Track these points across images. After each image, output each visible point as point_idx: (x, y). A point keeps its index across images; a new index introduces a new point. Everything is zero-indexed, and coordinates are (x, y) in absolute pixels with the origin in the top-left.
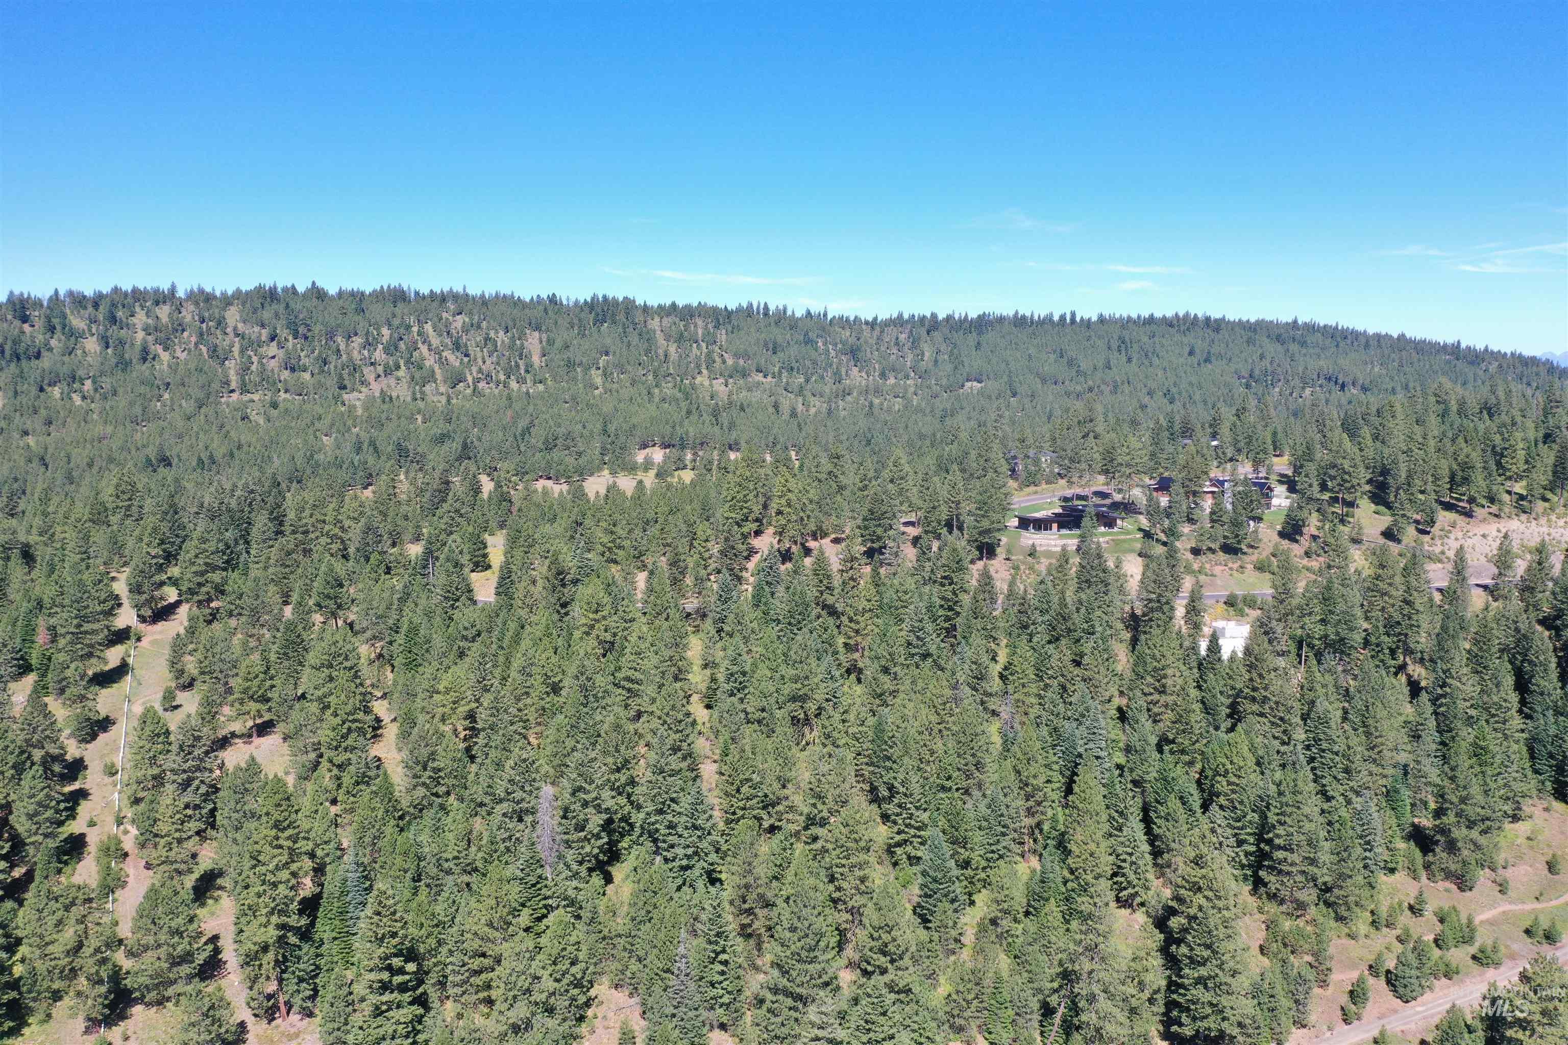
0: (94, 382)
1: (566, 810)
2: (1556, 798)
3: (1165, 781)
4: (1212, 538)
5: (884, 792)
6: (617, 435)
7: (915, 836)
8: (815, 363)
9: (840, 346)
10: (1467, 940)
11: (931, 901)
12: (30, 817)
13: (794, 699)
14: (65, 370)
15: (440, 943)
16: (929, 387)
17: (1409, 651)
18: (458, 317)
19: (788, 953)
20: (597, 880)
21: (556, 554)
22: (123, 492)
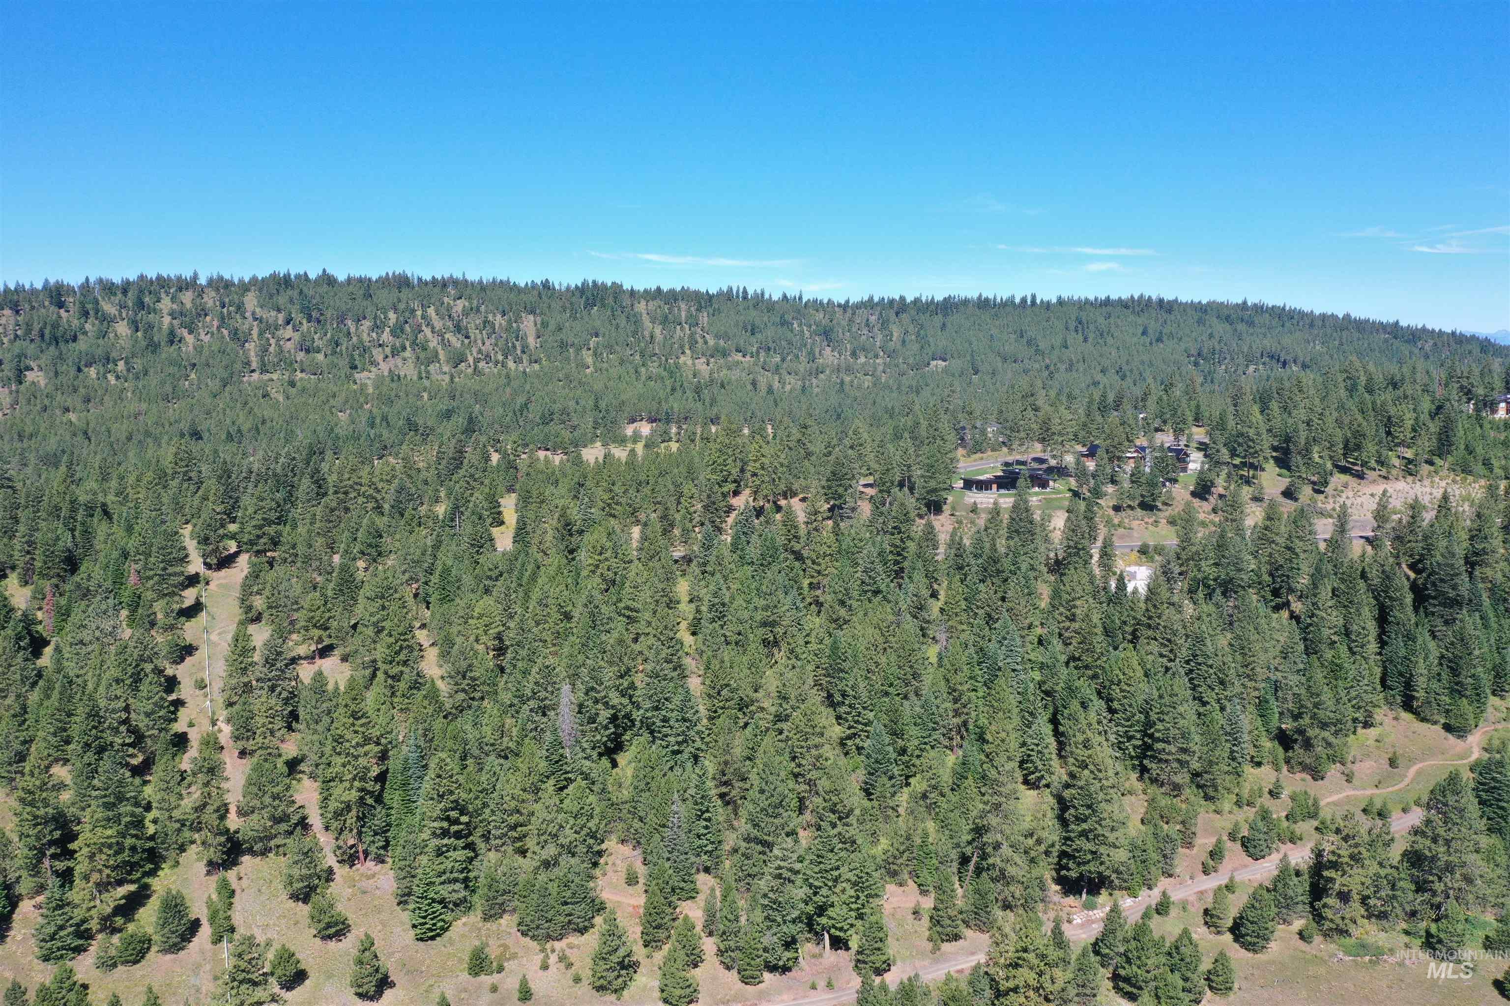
0: (127, 363)
1: (581, 706)
2: (1405, 710)
3: (1071, 690)
4: (1131, 497)
5: (838, 698)
6: (607, 411)
7: (862, 731)
8: (790, 343)
9: (814, 327)
10: (1313, 815)
11: (873, 778)
12: (148, 715)
13: (764, 624)
14: (99, 352)
15: (485, 805)
16: (897, 366)
17: (1291, 590)
18: (458, 302)
19: (758, 809)
20: (605, 762)
21: (564, 509)
22: (181, 460)
